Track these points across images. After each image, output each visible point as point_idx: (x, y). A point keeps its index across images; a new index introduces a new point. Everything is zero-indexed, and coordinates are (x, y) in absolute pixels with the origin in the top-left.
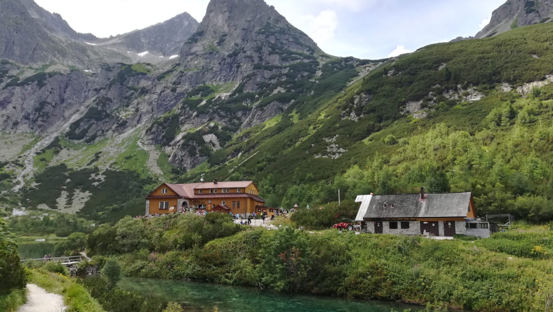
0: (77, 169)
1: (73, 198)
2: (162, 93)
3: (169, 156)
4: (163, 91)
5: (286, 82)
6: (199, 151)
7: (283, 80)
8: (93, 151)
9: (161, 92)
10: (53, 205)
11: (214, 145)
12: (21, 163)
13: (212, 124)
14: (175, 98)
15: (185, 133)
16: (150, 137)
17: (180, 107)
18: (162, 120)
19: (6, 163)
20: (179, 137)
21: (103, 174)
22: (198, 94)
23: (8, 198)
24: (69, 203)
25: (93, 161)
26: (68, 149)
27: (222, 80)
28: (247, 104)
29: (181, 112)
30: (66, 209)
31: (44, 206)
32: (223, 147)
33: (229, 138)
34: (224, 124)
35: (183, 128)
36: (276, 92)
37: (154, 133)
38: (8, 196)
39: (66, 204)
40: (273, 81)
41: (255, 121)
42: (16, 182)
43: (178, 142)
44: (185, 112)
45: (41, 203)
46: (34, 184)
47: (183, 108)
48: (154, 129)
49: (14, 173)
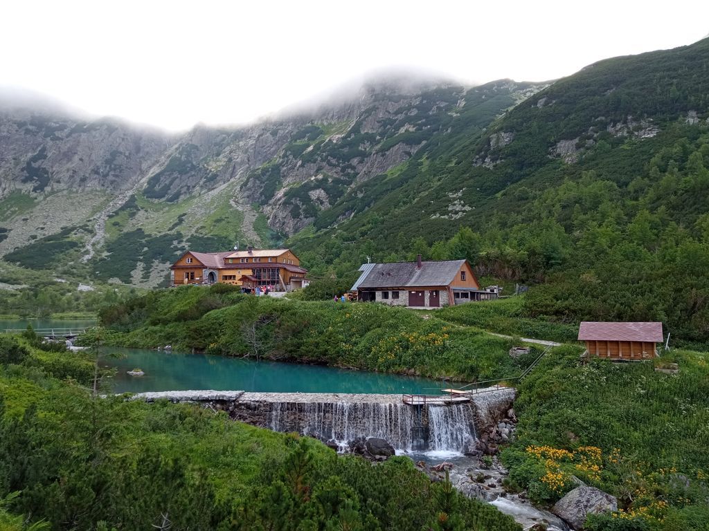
0: (156, 235)
1: (151, 270)
2: (261, 138)
3: (268, 218)
4: (262, 135)
5: (417, 117)
6: (304, 210)
7: (413, 114)
8: (176, 212)
9: (259, 136)
10: (127, 279)
11: (322, 203)
12: (90, 228)
13: (320, 177)
14: (276, 144)
15: (287, 188)
16: (246, 194)
17: (281, 155)
18: (260, 171)
19: (73, 229)
20: (280, 194)
21: (187, 241)
22: (304, 137)
23: (74, 270)
24: (146, 276)
25: (176, 225)
26: (146, 211)
27: (334, 118)
28: (365, 149)
29: (283, 162)
30: (142, 284)
31: (116, 281)
32: (333, 205)
33: (341, 193)
34: (335, 176)
35: (285, 183)
36: (402, 130)
37: (249, 189)
38: (75, 268)
39: (142, 278)
40: (401, 117)
41: (374, 170)
42: (85, 252)
43: (279, 200)
44: (287, 161)
45: (112, 276)
46: (105, 254)
47: (285, 156)
48: (250, 184)
49: (82, 241)
